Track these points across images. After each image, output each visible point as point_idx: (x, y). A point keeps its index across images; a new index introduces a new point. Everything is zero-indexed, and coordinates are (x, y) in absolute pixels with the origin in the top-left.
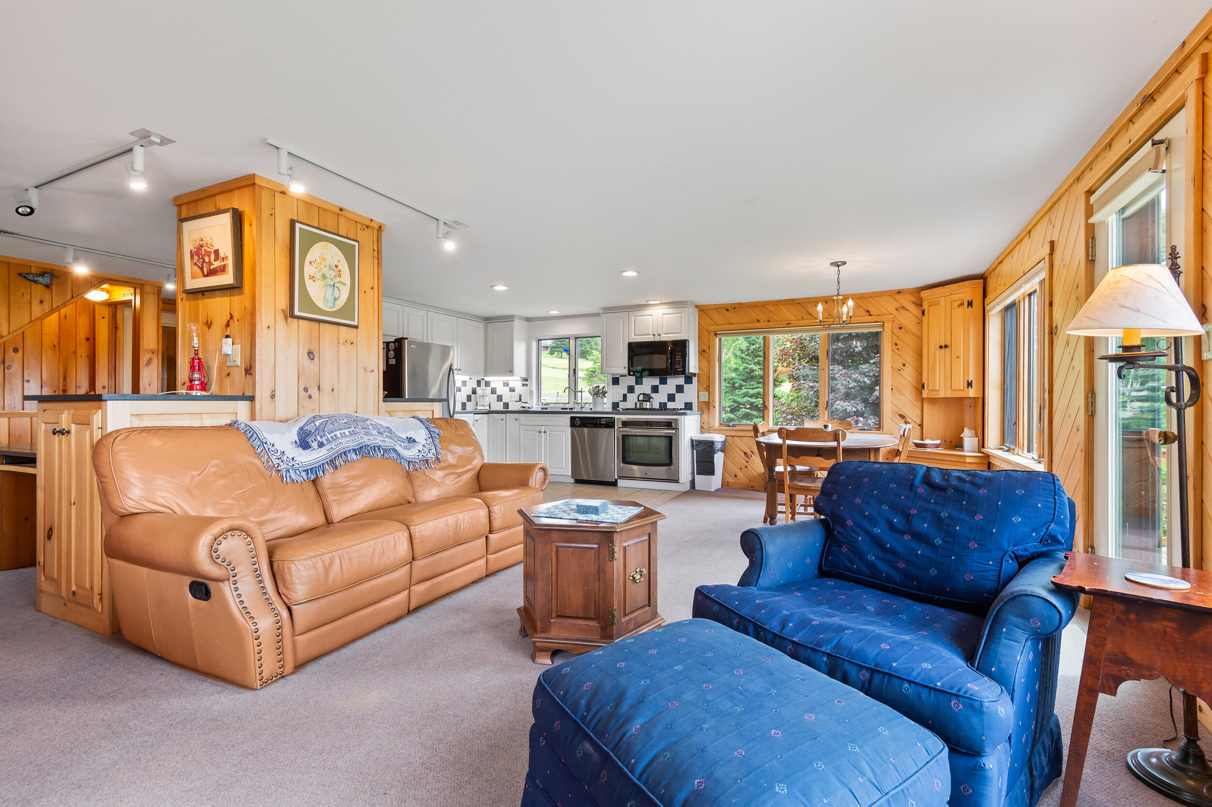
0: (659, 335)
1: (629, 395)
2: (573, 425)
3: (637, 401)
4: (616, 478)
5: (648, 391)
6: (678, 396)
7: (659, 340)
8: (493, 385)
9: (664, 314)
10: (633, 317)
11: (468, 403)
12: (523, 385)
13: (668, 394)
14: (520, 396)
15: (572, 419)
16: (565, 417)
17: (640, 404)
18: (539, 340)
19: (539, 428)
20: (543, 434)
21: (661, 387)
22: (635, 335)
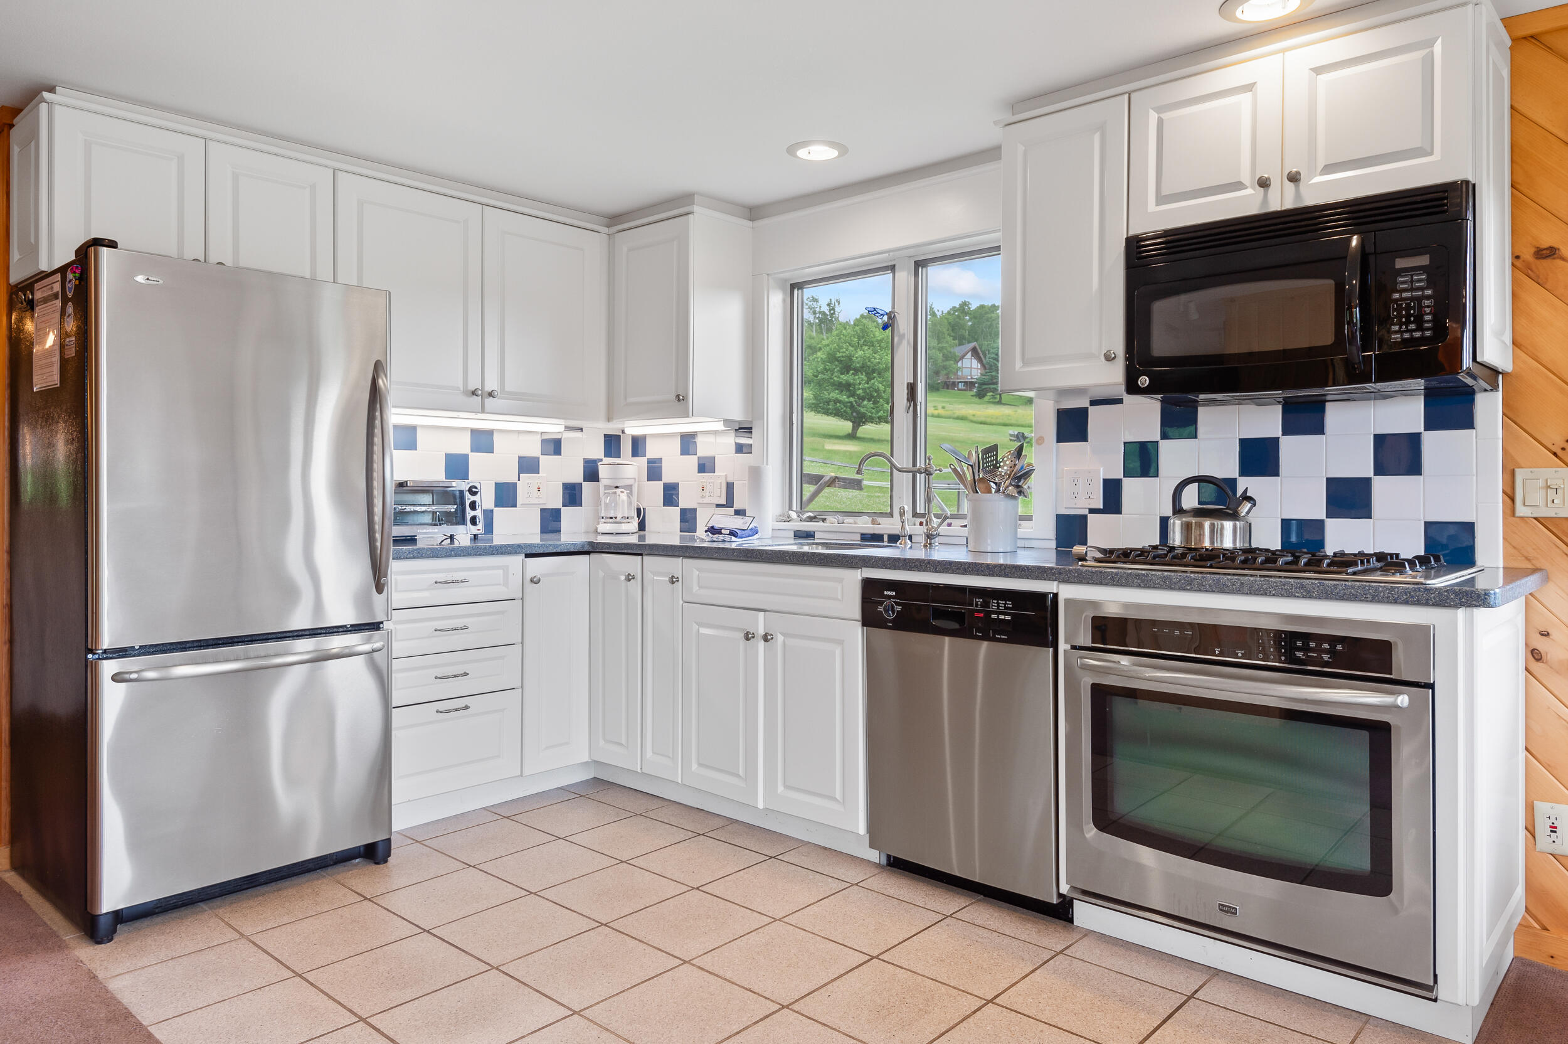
0: (1294, 178)
1: (1132, 488)
2: (870, 619)
3: (1168, 511)
4: (1064, 889)
5: (1226, 466)
6: (1385, 489)
7: (1289, 204)
8: (653, 450)
9: (1318, 70)
10: (1153, 117)
11: (567, 513)
12: (740, 449)
13: (1330, 481)
14: (730, 487)
15: (869, 586)
16: (841, 580)
17: (1187, 528)
18: (793, 286)
19: (746, 620)
20: (762, 643)
21: (1292, 448)
22: (1161, 199)
